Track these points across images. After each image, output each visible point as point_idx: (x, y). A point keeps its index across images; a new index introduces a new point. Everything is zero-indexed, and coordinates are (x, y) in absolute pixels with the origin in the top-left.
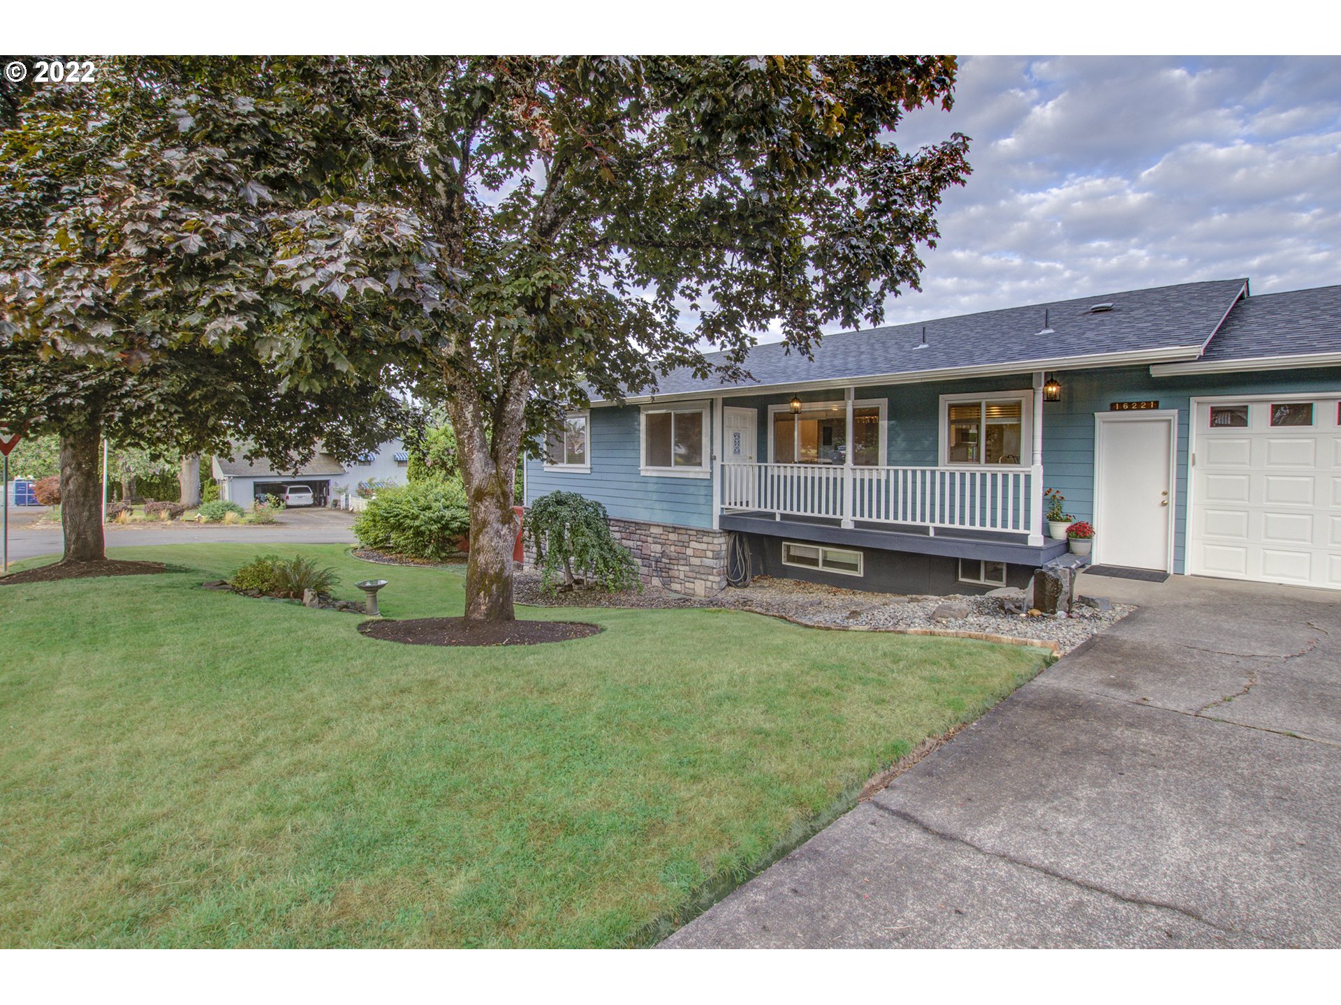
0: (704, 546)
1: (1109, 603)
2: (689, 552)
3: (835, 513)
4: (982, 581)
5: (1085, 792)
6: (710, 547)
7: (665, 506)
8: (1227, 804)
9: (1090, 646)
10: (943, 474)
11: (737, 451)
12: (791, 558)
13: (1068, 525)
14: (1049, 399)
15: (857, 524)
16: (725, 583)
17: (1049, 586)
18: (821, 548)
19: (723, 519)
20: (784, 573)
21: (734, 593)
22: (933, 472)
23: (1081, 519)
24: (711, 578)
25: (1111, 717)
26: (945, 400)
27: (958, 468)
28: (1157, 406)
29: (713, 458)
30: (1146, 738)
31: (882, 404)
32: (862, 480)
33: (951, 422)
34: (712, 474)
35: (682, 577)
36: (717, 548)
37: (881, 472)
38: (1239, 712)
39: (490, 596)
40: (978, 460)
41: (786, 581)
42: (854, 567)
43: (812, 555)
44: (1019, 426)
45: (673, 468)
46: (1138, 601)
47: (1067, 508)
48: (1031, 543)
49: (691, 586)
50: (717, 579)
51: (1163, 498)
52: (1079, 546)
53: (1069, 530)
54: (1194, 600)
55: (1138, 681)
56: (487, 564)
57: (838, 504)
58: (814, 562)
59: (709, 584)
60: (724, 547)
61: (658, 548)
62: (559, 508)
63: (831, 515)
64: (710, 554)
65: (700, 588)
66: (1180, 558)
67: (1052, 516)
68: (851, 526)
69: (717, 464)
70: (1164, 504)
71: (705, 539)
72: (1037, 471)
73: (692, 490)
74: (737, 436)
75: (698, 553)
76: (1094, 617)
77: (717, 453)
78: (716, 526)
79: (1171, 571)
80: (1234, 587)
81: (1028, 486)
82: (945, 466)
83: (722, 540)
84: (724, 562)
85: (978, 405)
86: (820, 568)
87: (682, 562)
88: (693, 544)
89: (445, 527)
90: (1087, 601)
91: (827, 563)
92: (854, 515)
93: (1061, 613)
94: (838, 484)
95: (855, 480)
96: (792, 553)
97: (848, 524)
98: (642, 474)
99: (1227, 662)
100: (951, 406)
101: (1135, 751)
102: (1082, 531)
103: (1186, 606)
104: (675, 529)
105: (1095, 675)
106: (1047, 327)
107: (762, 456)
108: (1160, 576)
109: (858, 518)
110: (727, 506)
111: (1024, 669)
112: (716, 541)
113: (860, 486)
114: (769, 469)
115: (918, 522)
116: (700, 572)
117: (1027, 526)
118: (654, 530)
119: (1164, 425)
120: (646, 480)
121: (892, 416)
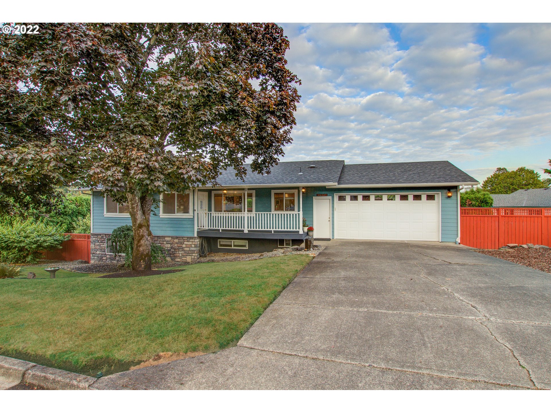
0: (191, 243)
1: (320, 246)
2: (184, 246)
3: (241, 228)
4: (285, 246)
5: (329, 271)
6: (193, 243)
7: (172, 229)
8: (348, 269)
9: (320, 254)
10: (273, 214)
11: (201, 208)
12: (221, 245)
13: (307, 228)
14: (303, 193)
15: (249, 231)
16: (199, 256)
17: (309, 243)
18: (233, 241)
19: (198, 232)
20: (218, 251)
21: (202, 259)
22: (270, 214)
23: (310, 226)
24: (194, 254)
25: (329, 263)
26: (273, 192)
27: (277, 212)
28: (327, 195)
29: (194, 210)
30: (335, 264)
31: (254, 192)
32: (251, 217)
33: (275, 198)
34: (194, 216)
35: (180, 255)
36: (196, 243)
37: (253, 214)
38: (348, 259)
39: (145, 261)
40: (283, 210)
41: (220, 253)
42: (245, 246)
43: (229, 244)
44: (294, 200)
45: (176, 214)
46: (326, 245)
47: (307, 223)
48: (300, 233)
49: (185, 258)
50: (197, 255)
51: (329, 219)
52: (310, 233)
53: (308, 229)
54: (337, 244)
55: (331, 258)
56: (143, 250)
57: (242, 225)
58: (231, 246)
59: (193, 257)
60: (199, 243)
61: (169, 245)
62: (129, 232)
63: (240, 229)
64: (193, 246)
65: (189, 259)
66: (333, 235)
67: (304, 226)
68: (247, 232)
69: (196, 213)
70: (329, 221)
71: (191, 240)
72: (301, 213)
73: (184, 222)
74: (201, 202)
75: (188, 246)
76: (318, 249)
77: (196, 208)
78: (196, 235)
79: (331, 238)
80: (345, 240)
81: (299, 217)
82: (273, 212)
83: (198, 240)
84: (198, 248)
85: (283, 193)
86: (233, 247)
87: (181, 250)
88: (186, 243)
89: (40, 246)
90: (316, 246)
91: (234, 246)
92: (248, 228)
93: (311, 249)
94: (242, 219)
95: (248, 217)
96: (221, 243)
97: (246, 231)
98: (161, 217)
99: (345, 253)
100: (275, 193)
101: (334, 266)
102: (311, 229)
103: (336, 245)
104: (177, 238)
105: (324, 258)
106: (301, 172)
107: (210, 210)
108: (329, 240)
109: (249, 229)
110: (200, 228)
111: (310, 259)
112: (196, 241)
113: (250, 218)
114: (212, 214)
115: (269, 229)
116: (189, 253)
117: (299, 228)
118: (166, 239)
119: (329, 200)
120: (163, 219)
121: (256, 196)
